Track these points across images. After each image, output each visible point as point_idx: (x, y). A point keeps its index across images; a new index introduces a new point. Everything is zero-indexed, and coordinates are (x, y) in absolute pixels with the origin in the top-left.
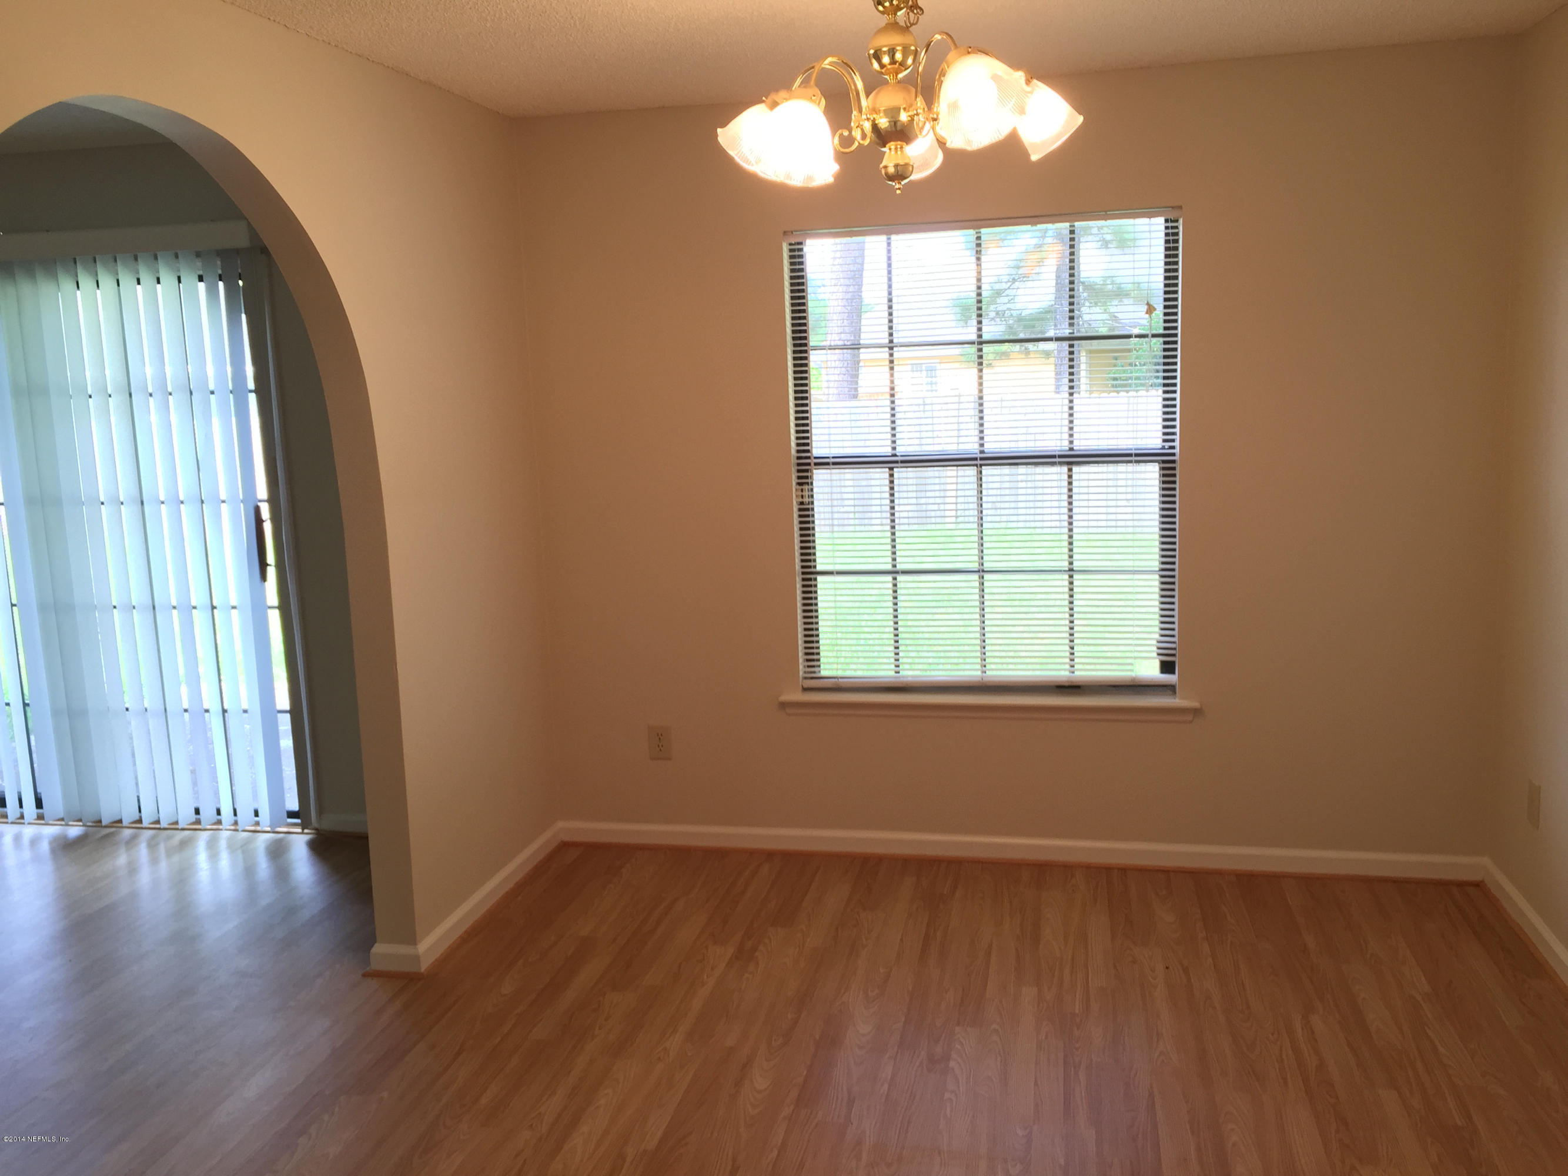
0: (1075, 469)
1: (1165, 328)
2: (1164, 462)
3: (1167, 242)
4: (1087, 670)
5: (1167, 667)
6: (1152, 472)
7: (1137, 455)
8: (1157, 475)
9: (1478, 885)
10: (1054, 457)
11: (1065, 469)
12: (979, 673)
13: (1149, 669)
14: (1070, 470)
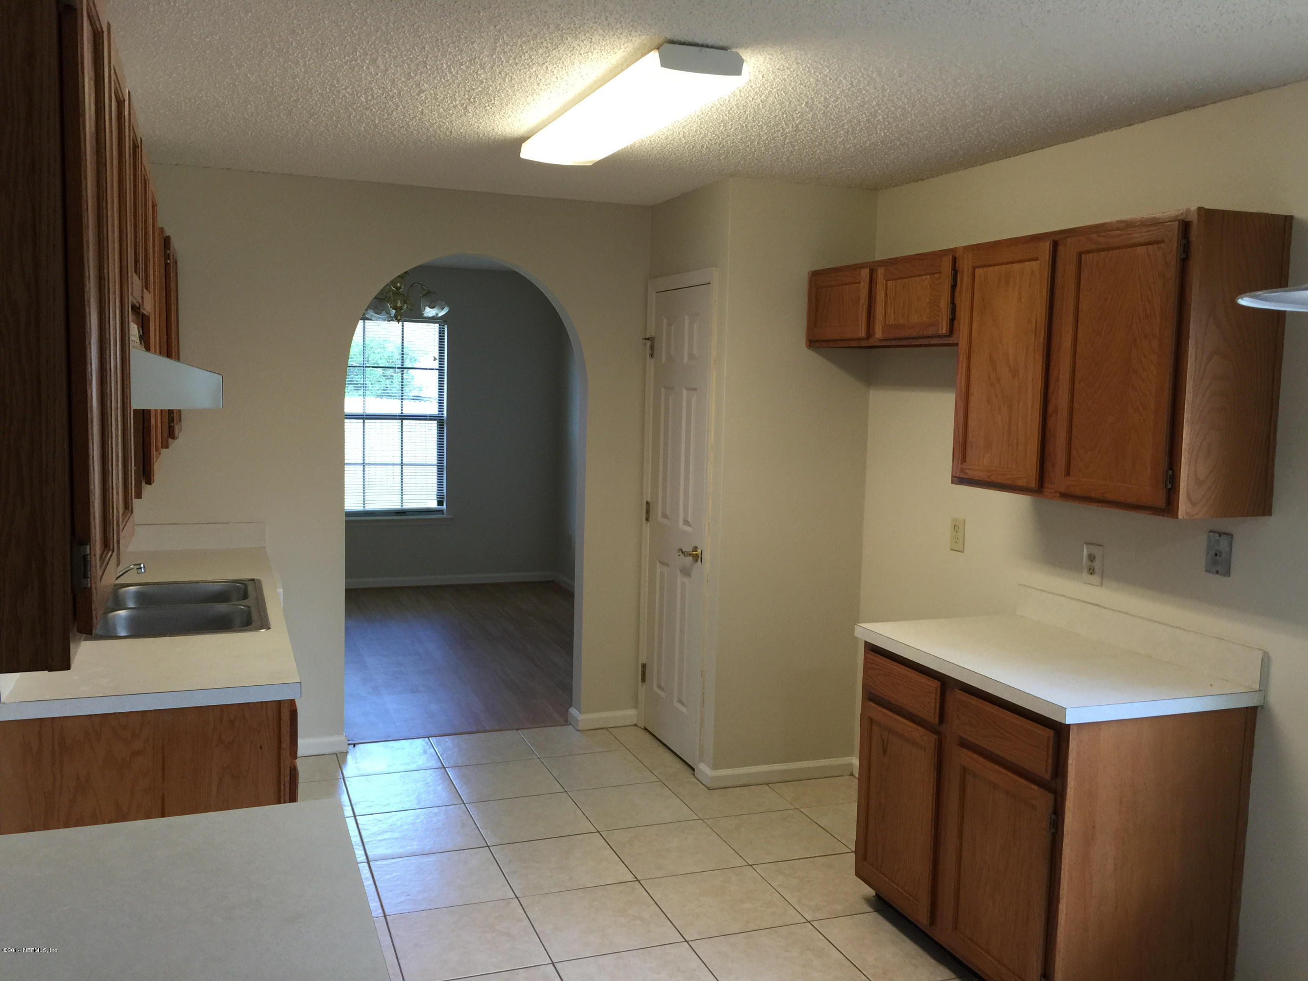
0: (404, 421)
1: (440, 367)
2: (440, 420)
3: (440, 333)
4: (408, 505)
5: (440, 503)
6: (434, 424)
7: (430, 416)
8: (436, 425)
9: (552, 582)
10: (396, 416)
11: (400, 421)
12: (362, 508)
13: (433, 504)
14: (402, 422)
